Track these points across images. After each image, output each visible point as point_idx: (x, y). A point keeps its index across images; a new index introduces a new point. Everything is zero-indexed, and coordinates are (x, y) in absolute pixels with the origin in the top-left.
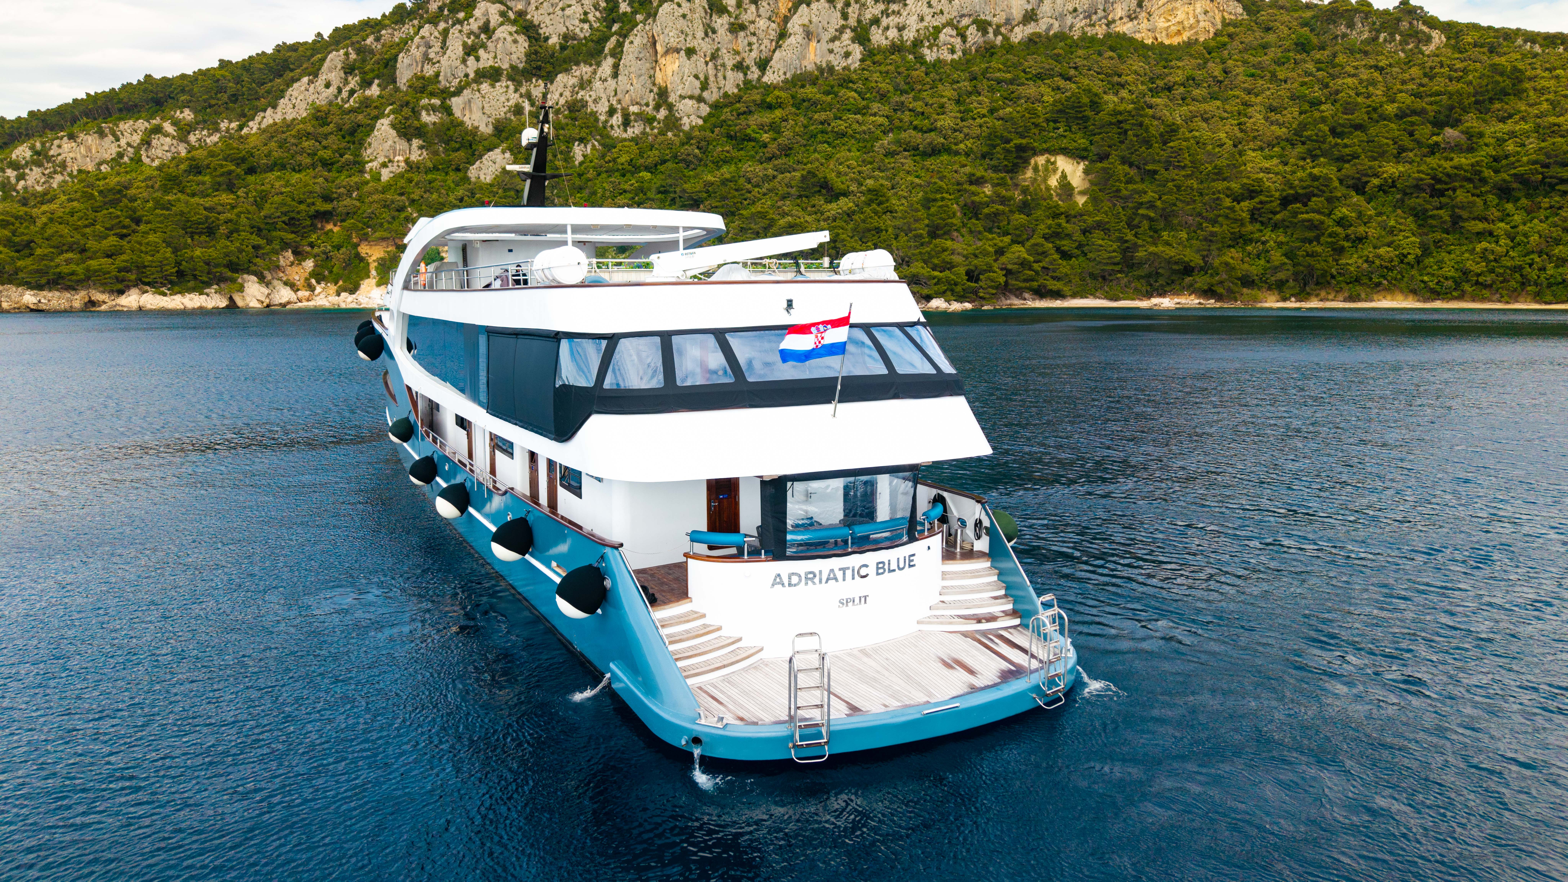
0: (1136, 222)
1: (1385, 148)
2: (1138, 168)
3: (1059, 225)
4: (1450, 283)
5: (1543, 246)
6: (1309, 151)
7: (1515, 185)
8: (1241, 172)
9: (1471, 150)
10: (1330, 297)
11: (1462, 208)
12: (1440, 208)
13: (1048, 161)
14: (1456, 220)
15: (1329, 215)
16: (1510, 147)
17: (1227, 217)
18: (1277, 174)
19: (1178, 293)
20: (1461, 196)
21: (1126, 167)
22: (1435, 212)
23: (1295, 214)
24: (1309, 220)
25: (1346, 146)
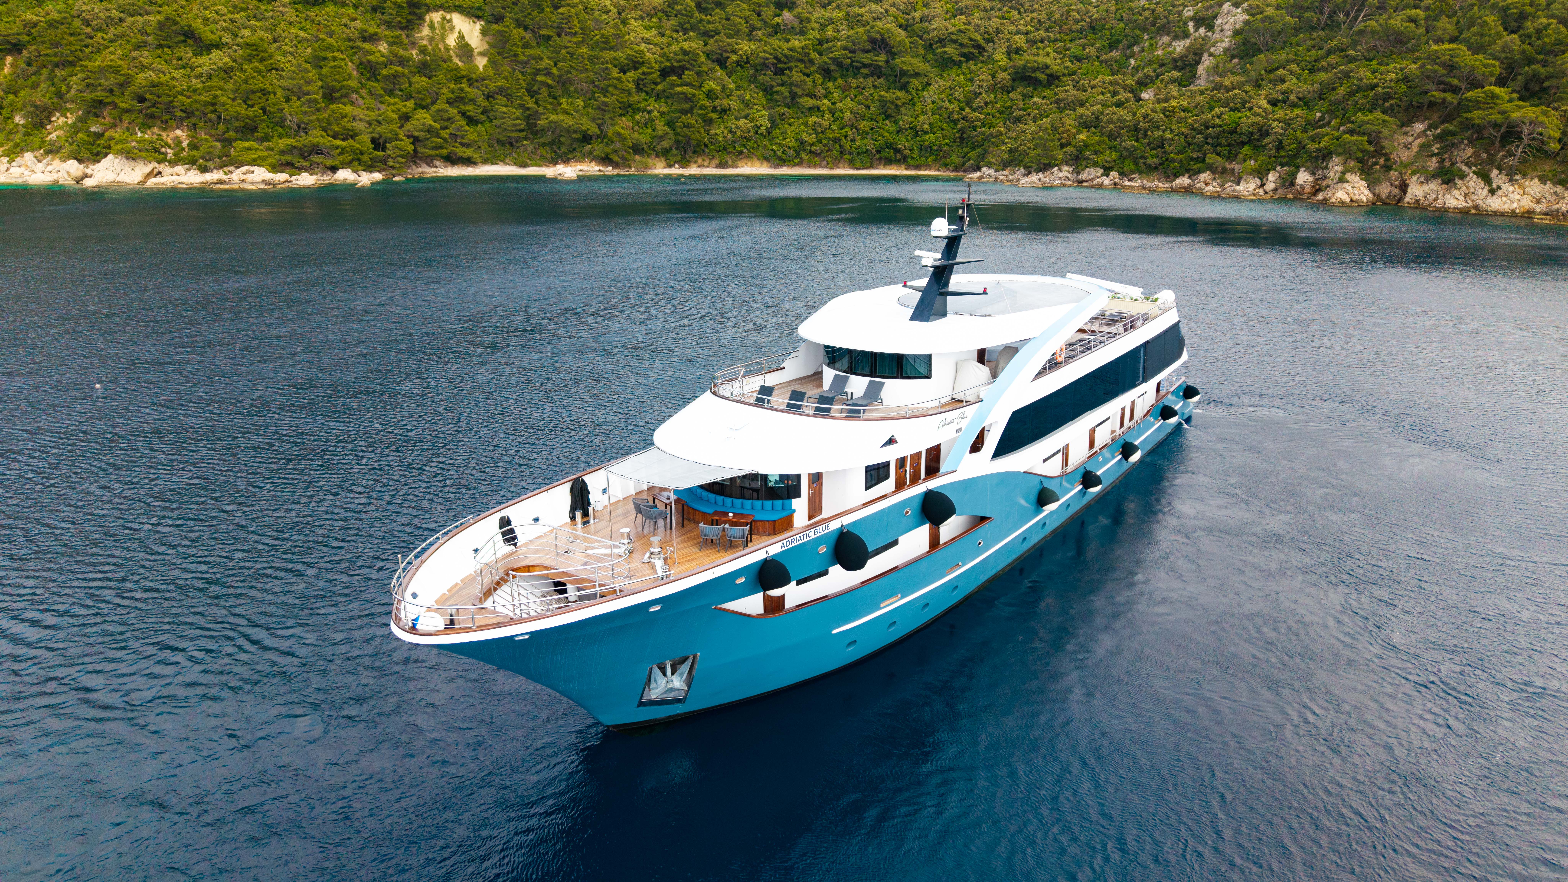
0: (535, 88)
1: (739, 27)
2: (533, 32)
3: (462, 90)
4: (791, 152)
5: (854, 121)
6: (681, 25)
7: (833, 67)
8: (626, 42)
9: (802, 33)
10: (706, 164)
11: (796, 86)
12: (782, 85)
13: (444, 18)
14: (794, 96)
15: (700, 86)
16: (830, 33)
17: (616, 87)
18: (656, 45)
19: (580, 160)
20: (796, 76)
21: (521, 31)
22: (778, 88)
23: (673, 86)
24: (683, 93)
25: (709, 22)
